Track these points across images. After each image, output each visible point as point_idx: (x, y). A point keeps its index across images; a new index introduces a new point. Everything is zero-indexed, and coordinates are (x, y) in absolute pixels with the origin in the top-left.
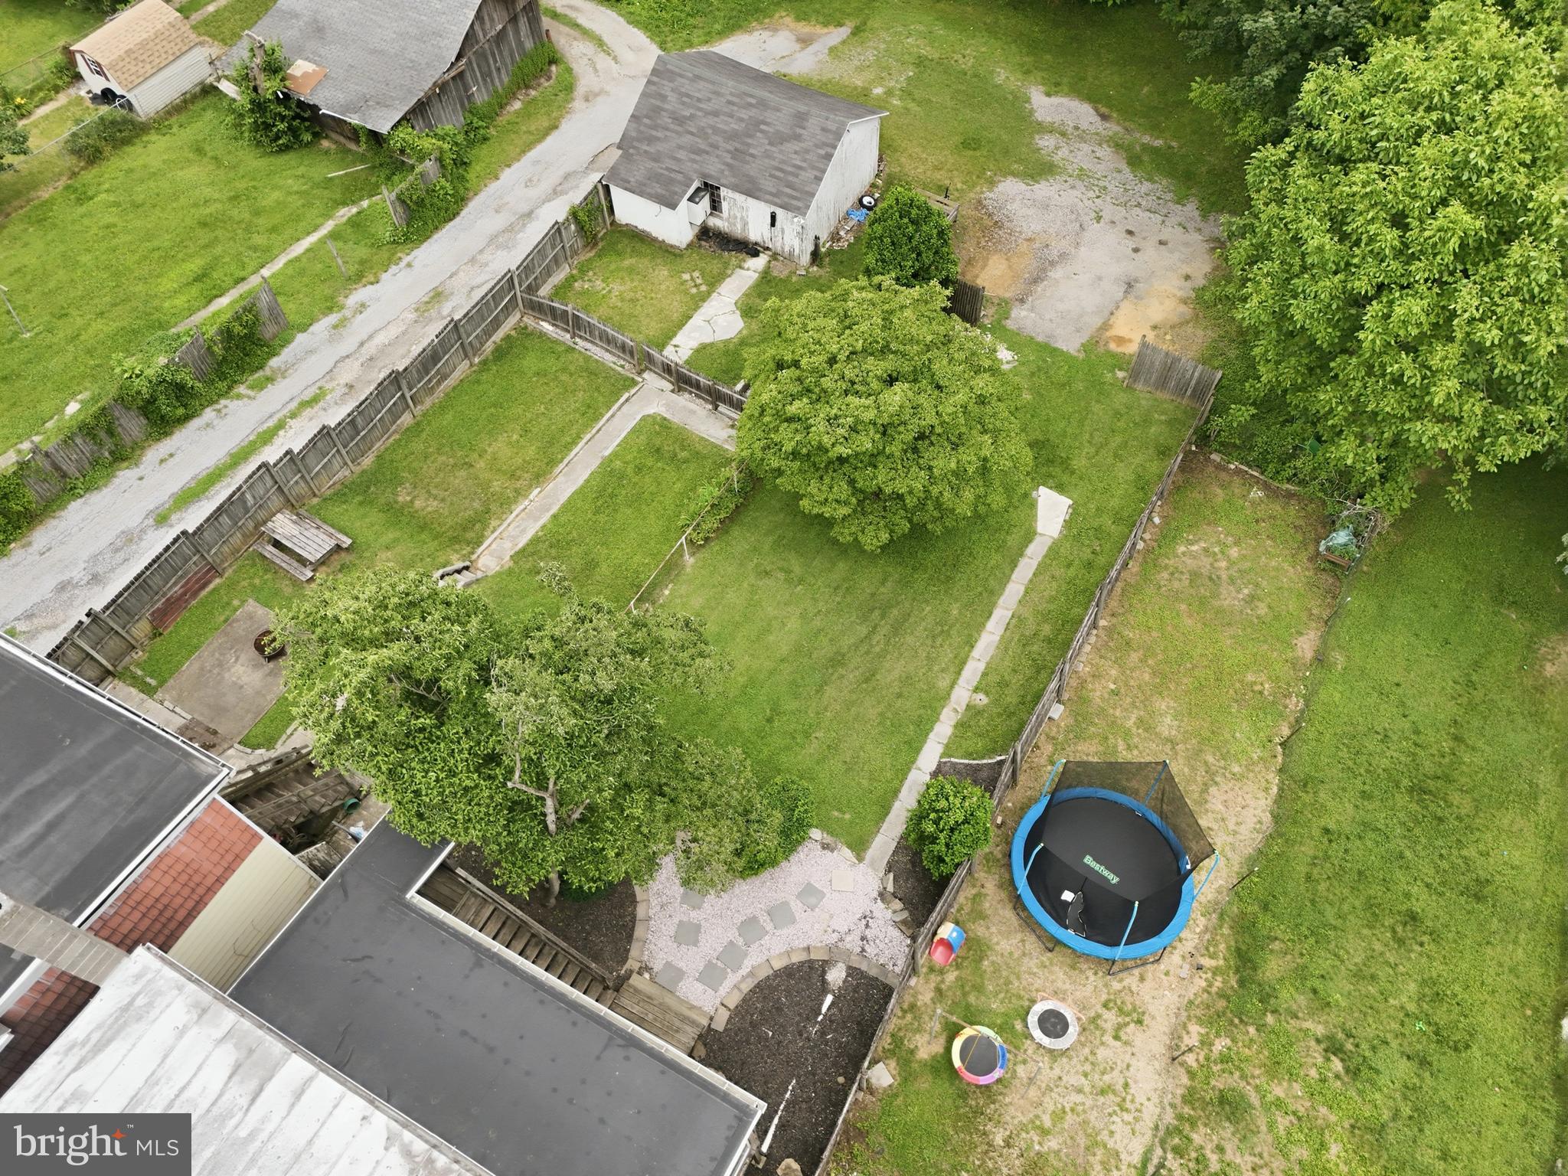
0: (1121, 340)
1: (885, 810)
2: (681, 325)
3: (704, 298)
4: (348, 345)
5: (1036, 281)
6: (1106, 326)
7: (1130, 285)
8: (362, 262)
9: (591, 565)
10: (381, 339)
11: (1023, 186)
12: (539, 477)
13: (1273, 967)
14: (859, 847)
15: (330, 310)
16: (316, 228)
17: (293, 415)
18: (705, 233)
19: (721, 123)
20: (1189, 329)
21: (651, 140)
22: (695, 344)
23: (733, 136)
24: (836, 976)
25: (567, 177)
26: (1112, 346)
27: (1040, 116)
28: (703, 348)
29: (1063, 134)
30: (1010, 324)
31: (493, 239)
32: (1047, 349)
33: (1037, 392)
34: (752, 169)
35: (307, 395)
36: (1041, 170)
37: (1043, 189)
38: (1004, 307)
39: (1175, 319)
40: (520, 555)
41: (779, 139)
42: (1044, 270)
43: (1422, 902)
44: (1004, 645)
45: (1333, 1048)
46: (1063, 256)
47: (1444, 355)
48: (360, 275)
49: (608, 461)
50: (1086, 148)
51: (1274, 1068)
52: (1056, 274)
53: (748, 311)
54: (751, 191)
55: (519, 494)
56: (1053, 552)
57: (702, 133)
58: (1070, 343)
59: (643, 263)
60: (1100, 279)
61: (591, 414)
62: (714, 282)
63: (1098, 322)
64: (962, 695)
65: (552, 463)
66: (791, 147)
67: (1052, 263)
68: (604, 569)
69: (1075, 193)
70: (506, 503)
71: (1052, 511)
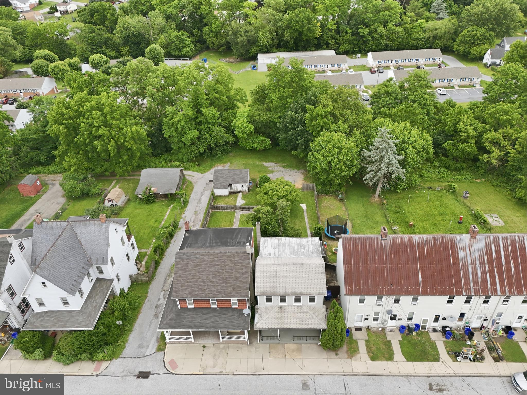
0: (298, 187)
2: (236, 204)
3: (236, 200)
7: (294, 181)
11: (271, 174)
15: (181, 218)
16: (168, 210)
18: (230, 193)
19: (229, 175)
21: (218, 181)
22: (240, 205)
23: (231, 177)
27: (266, 166)
28: (242, 204)
29: (272, 167)
31: (197, 203)
34: (237, 180)
36: (272, 172)
37: (274, 174)
41: (239, 175)
44: (309, 220)
47: (342, 164)
48: (181, 213)
49: (240, 221)
50: (276, 168)
53: (244, 199)
54: (238, 183)
56: (307, 210)
57: (226, 178)
59: (224, 199)
61: (232, 217)
62: (236, 198)
64: (308, 226)
66: (241, 175)
69: (279, 173)
71: (304, 206)
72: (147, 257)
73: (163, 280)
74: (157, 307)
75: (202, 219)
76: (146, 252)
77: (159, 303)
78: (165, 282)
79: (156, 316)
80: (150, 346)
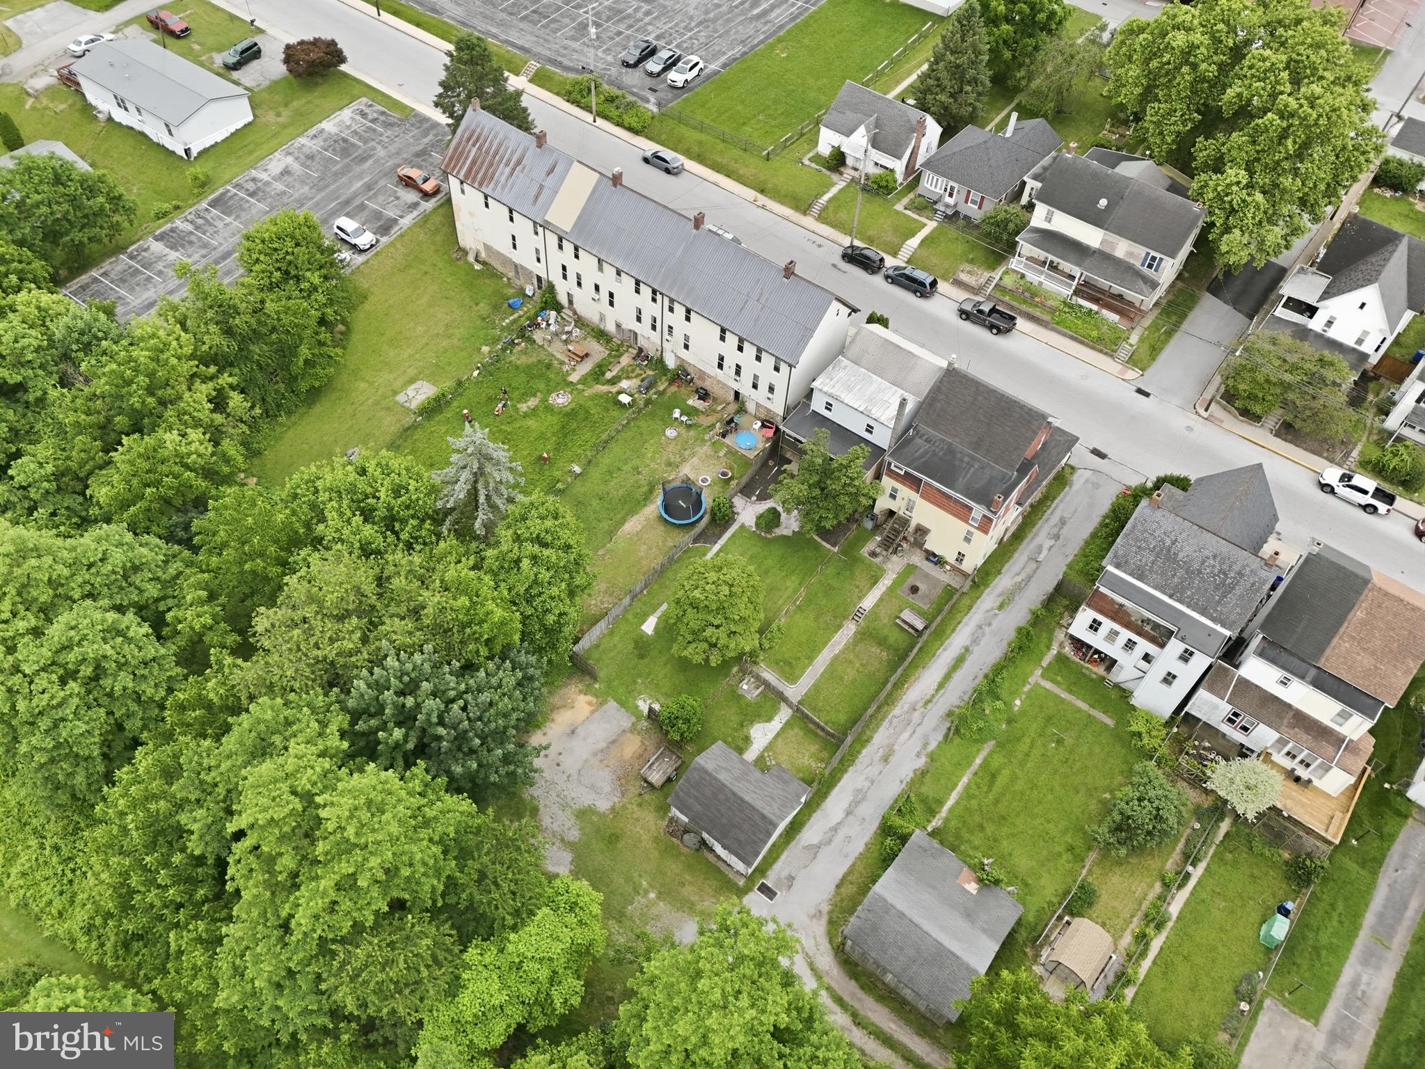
0: (590, 703)
1: (733, 536)
2: (778, 735)
3: (767, 749)
4: (920, 731)
5: (613, 742)
6: (593, 712)
7: (573, 732)
8: (922, 783)
9: (816, 619)
10: (906, 735)
11: (597, 804)
12: (836, 658)
13: (645, 489)
14: (742, 526)
15: (932, 753)
16: (950, 811)
17: (933, 696)
20: (559, 704)
22: (773, 723)
24: (754, 498)
25: (829, 842)
26: (594, 700)
28: (769, 719)
29: (562, 840)
30: (633, 719)
32: (622, 704)
33: (635, 682)
35: (930, 706)
36: (583, 814)
38: (633, 729)
39: (562, 711)
40: (840, 627)
42: (608, 748)
43: (595, 502)
45: (639, 473)
46: (595, 754)
48: (922, 774)
49: (810, 664)
50: (555, 827)
51: (655, 470)
52: (603, 745)
53: (747, 740)
55: (842, 652)
58: (612, 704)
60: (584, 739)
61: (816, 688)
63: (596, 715)
65: (831, 664)
67: (602, 751)
68: (811, 617)
69: (573, 795)
70: (846, 649)
71: (649, 627)
72: (1045, 663)
73: (1032, 584)
74: (1057, 537)
75: (886, 724)
76: (1043, 676)
77: (1052, 542)
78: (1029, 578)
79: (1063, 522)
80: (1082, 481)
